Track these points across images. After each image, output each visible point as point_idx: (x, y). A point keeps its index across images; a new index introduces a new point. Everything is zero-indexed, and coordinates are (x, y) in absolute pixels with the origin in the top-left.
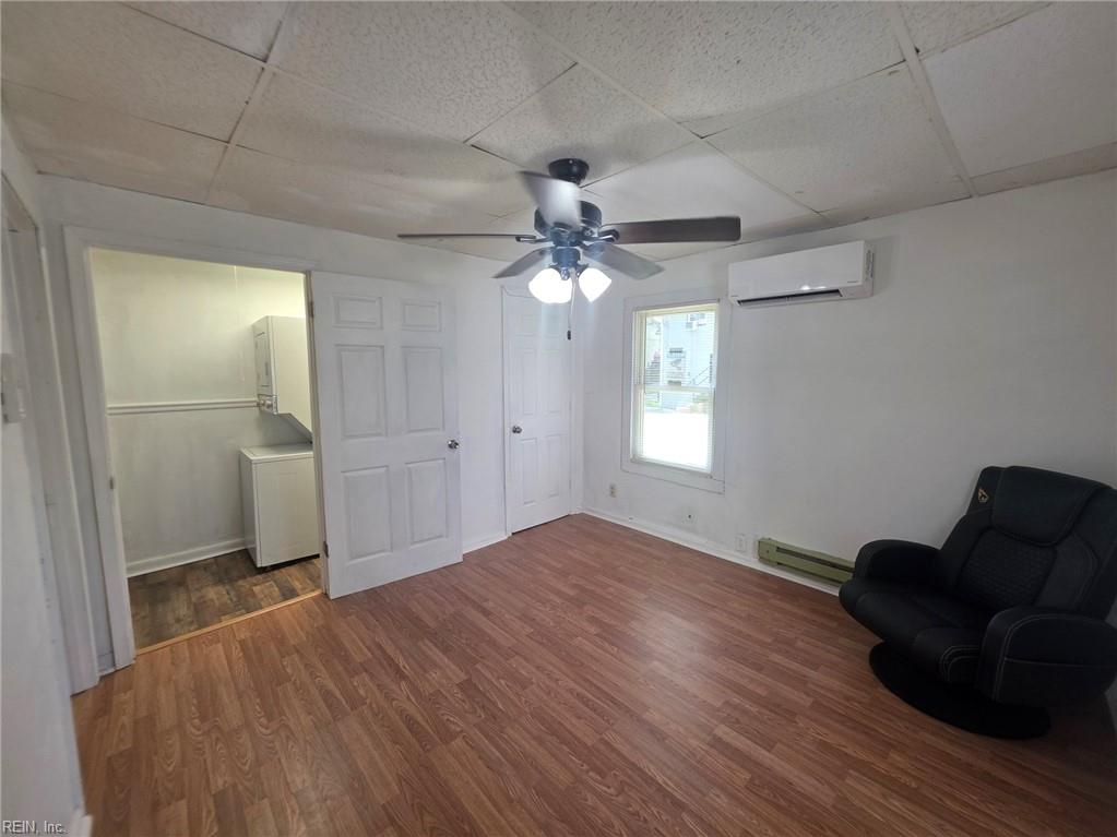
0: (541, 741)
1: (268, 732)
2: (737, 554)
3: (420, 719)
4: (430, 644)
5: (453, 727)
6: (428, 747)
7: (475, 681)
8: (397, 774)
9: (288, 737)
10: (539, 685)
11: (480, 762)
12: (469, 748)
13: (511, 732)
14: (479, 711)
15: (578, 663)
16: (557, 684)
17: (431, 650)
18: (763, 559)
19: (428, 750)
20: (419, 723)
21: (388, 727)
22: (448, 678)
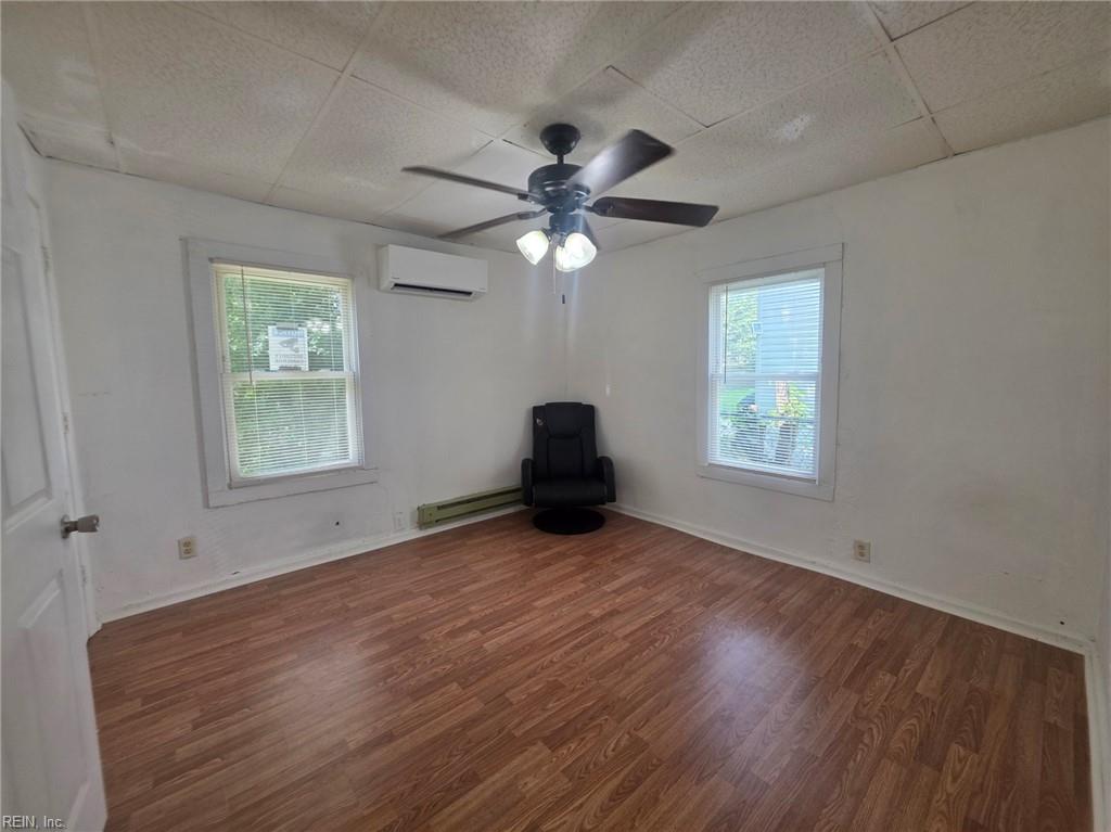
0: (629, 674)
1: (873, 726)
2: (398, 534)
3: (616, 782)
4: (447, 811)
5: (622, 743)
6: (655, 761)
7: (547, 733)
8: (697, 784)
9: (865, 706)
10: (560, 675)
11: (662, 713)
12: (649, 724)
13: (624, 692)
14: (598, 721)
15: (528, 648)
16: (556, 663)
17: (465, 805)
18: (422, 525)
19: (659, 760)
20: (624, 780)
21: (634, 820)
22: (538, 766)
